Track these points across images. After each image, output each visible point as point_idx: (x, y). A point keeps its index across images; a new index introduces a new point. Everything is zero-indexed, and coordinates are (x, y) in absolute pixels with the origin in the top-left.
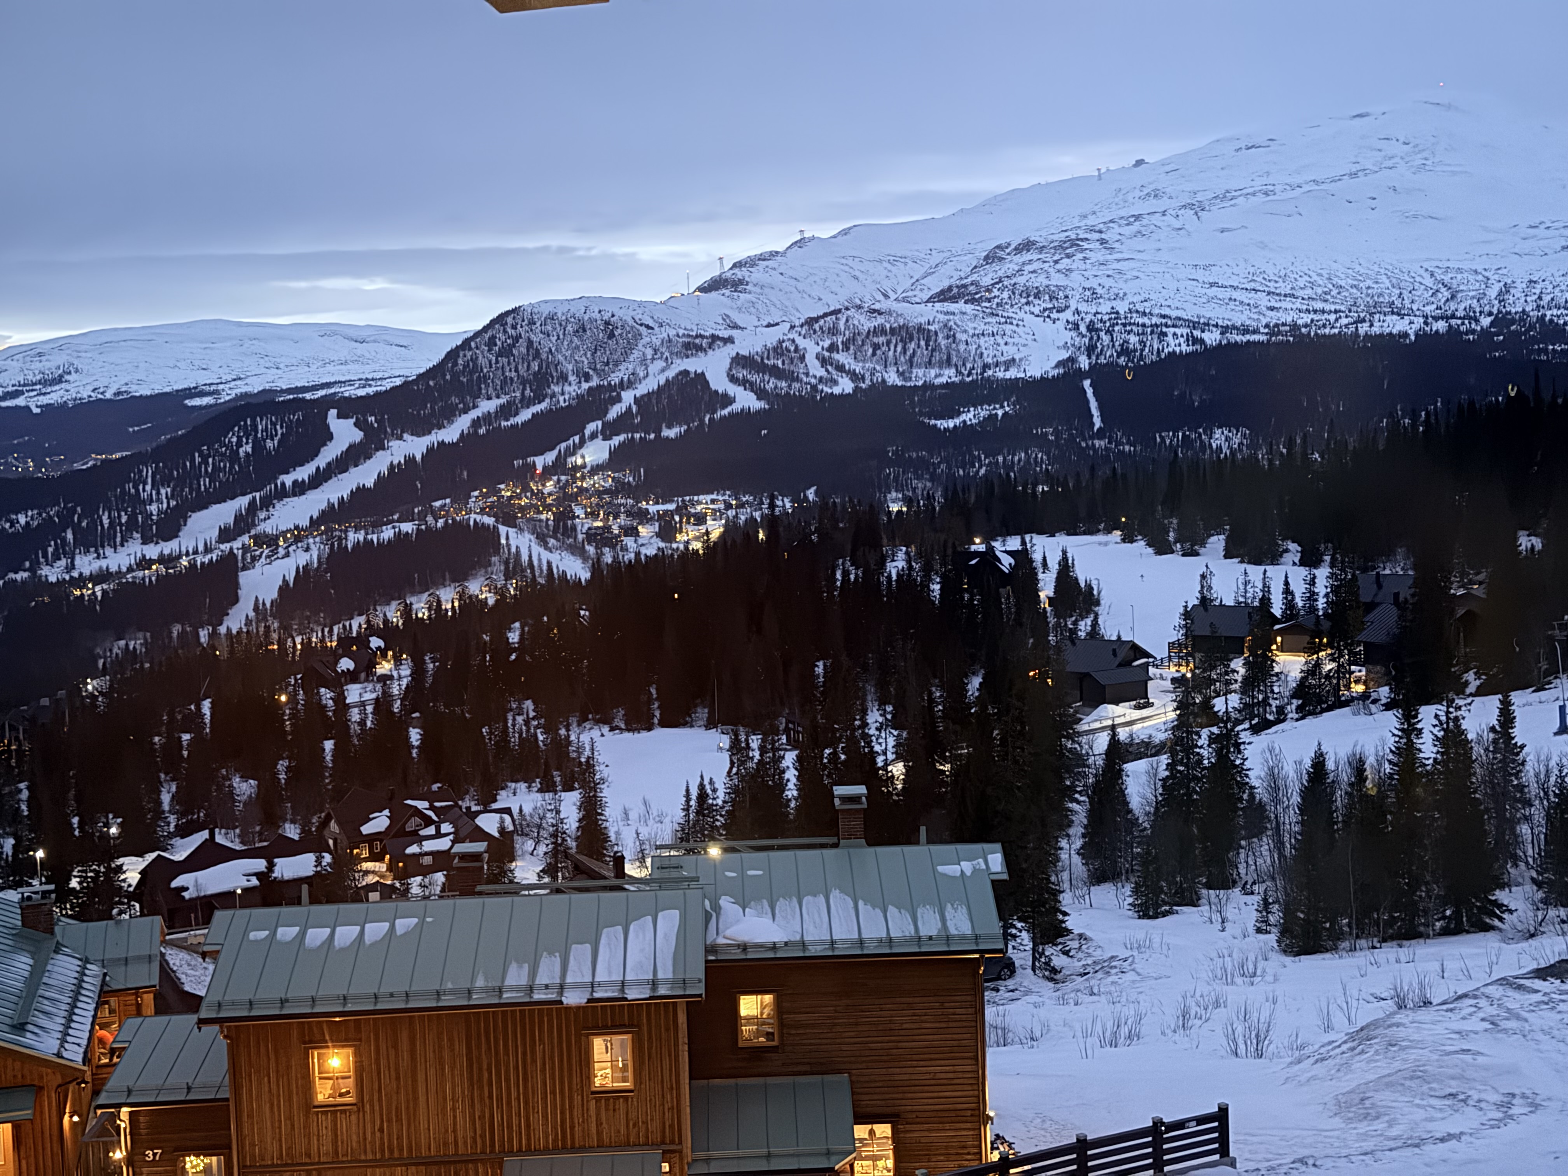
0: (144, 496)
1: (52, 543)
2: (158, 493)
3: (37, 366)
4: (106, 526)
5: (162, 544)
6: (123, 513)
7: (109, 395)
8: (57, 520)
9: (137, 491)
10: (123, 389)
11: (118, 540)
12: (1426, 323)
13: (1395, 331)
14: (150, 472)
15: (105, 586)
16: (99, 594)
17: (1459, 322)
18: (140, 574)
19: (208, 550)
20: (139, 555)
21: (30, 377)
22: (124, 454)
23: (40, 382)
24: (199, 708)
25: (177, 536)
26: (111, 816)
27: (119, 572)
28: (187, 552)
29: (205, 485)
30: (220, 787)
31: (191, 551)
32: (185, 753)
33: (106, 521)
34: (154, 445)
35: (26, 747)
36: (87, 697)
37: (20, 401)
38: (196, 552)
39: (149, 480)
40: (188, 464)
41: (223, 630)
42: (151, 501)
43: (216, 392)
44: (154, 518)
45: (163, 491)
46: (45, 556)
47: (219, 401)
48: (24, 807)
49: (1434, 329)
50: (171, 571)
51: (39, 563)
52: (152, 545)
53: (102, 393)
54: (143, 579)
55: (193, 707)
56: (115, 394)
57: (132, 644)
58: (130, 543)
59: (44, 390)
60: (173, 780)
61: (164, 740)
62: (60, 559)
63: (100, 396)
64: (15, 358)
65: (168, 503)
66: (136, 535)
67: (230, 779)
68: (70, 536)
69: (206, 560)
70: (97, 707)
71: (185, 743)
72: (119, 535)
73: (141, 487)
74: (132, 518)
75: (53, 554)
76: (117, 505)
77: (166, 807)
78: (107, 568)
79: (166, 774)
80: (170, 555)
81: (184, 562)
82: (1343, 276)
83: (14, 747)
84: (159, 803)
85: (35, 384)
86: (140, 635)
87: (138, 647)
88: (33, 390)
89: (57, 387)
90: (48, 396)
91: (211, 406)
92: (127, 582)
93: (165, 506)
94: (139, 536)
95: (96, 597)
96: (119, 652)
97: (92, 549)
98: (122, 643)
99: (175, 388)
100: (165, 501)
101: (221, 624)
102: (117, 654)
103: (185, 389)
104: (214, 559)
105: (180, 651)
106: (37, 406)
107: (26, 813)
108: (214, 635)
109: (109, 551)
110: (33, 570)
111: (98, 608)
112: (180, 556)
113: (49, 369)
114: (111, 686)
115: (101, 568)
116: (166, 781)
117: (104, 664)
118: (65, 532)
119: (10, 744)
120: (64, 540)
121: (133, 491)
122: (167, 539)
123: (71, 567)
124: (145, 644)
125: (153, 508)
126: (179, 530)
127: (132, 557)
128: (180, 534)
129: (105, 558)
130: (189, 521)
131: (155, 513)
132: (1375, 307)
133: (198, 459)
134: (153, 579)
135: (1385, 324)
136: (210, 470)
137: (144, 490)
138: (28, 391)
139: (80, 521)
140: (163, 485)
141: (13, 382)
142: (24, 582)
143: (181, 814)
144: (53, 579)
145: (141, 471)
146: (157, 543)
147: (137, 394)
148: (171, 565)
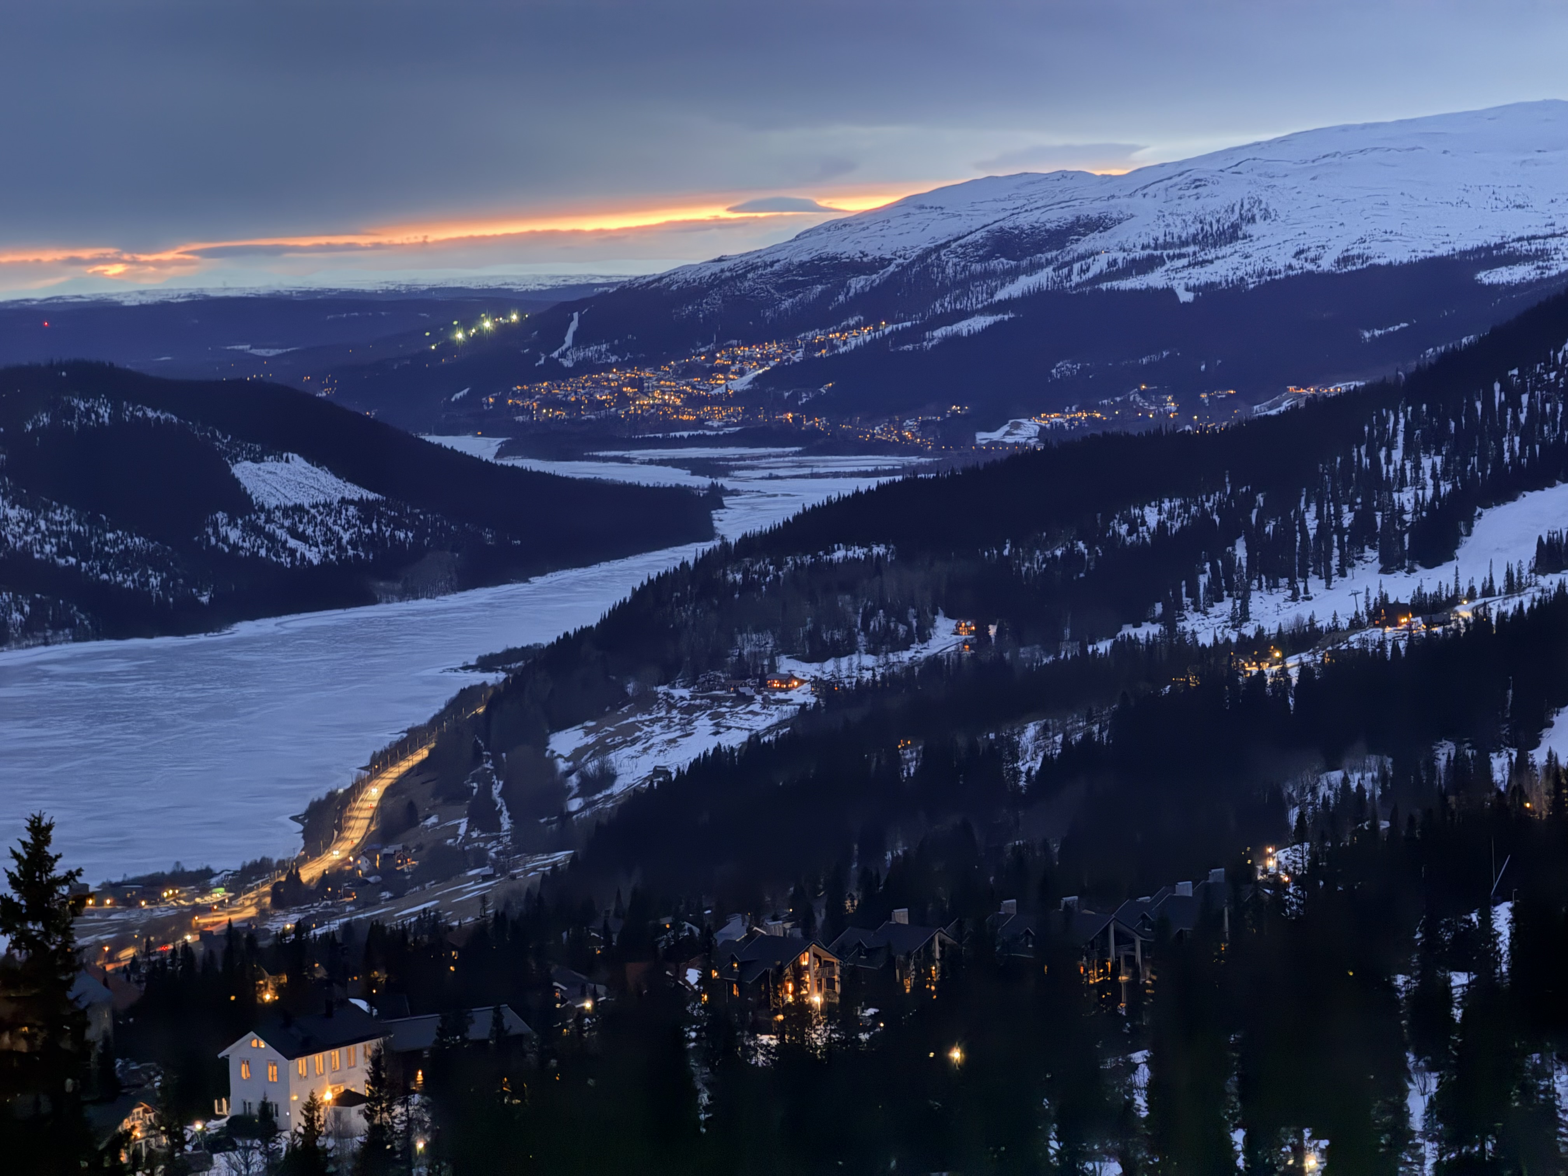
0: (1388, 471)
1: (1208, 566)
2: (1417, 467)
3: (1191, 206)
4: (1312, 533)
5: (1422, 573)
6: (1345, 508)
7: (1326, 264)
8: (1216, 518)
9: (1376, 462)
10: (1355, 252)
11: (1335, 562)
14: (1402, 421)
15: (1306, 658)
16: (1294, 674)
18: (1374, 634)
19: (1513, 586)
20: (1374, 595)
21: (1176, 231)
22: (1353, 384)
23: (1194, 240)
24: (1487, 920)
25: (1451, 558)
26: (1307, 1134)
27: (1334, 629)
28: (1472, 590)
29: (1511, 450)
30: (1528, 1091)
31: (1479, 590)
32: (1458, 1013)
33: (1311, 523)
34: (1413, 365)
35: (1148, 978)
36: (1266, 884)
37: (1156, 279)
38: (1488, 592)
39: (1400, 439)
40: (1479, 405)
41: (1539, 757)
42: (1402, 484)
43: (1543, 255)
44: (1408, 517)
45: (1426, 463)
46: (1193, 592)
47: (1547, 274)
48: (1140, 1101)
50: (1438, 630)
51: (1180, 607)
52: (1401, 575)
53: (1314, 260)
54: (1382, 644)
55: (1474, 917)
56: (1338, 262)
57: (1355, 779)
58: (1358, 570)
59: (1201, 256)
60: (1431, 1068)
61: (1415, 984)
62: (1220, 599)
63: (1310, 266)
64: (1150, 190)
65: (1436, 487)
66: (1371, 554)
67: (1550, 1076)
68: (1241, 551)
69: (1510, 607)
70: (1283, 905)
71: (1457, 993)
72: (1336, 552)
73: (1383, 454)
74: (1363, 519)
75: (1208, 590)
76: (1334, 492)
77: (1417, 1123)
78: (1311, 619)
79: (1419, 1057)
80: (1437, 596)
81: (1465, 611)
83: (1123, 978)
84: (1402, 1114)
85: (1184, 243)
86: (1372, 761)
87: (1368, 786)
88: (1181, 256)
89: (1227, 250)
90: (1210, 268)
91: (1530, 284)
92: (1350, 649)
93: (1429, 493)
94: (1376, 554)
95: (1289, 681)
96: (1329, 793)
97: (1283, 582)
98: (1336, 776)
99: (1460, 246)
100: (1430, 482)
101: (1536, 744)
102: (1326, 800)
103: (1479, 250)
104: (1526, 606)
105: (1452, 799)
106: (1187, 289)
107: (1144, 1114)
108: (1520, 768)
109: (1315, 585)
110: (1169, 620)
111: (1291, 701)
112: (1454, 600)
113: (1212, 213)
114: (1313, 863)
115: (1299, 619)
116: (1417, 1069)
117: (1301, 817)
118: (1233, 545)
119: (1116, 972)
120: (1230, 560)
121: (1366, 461)
122: (1431, 562)
123: (1241, 617)
124: (1383, 778)
125: (1406, 498)
126: (1456, 545)
127: (1361, 598)
128: (1458, 552)
129: (1310, 599)
130: (1479, 526)
131: (1408, 507)
133: (1499, 396)
134: (1402, 644)
136: (1523, 418)
137: (1389, 460)
138: (1171, 258)
139: (1261, 523)
140: (1427, 452)
141: (1145, 240)
142: (1152, 645)
143: (1447, 1142)
144: (1206, 639)
145: (1385, 421)
146: (1411, 571)
147: (1383, 262)
148: (1436, 618)
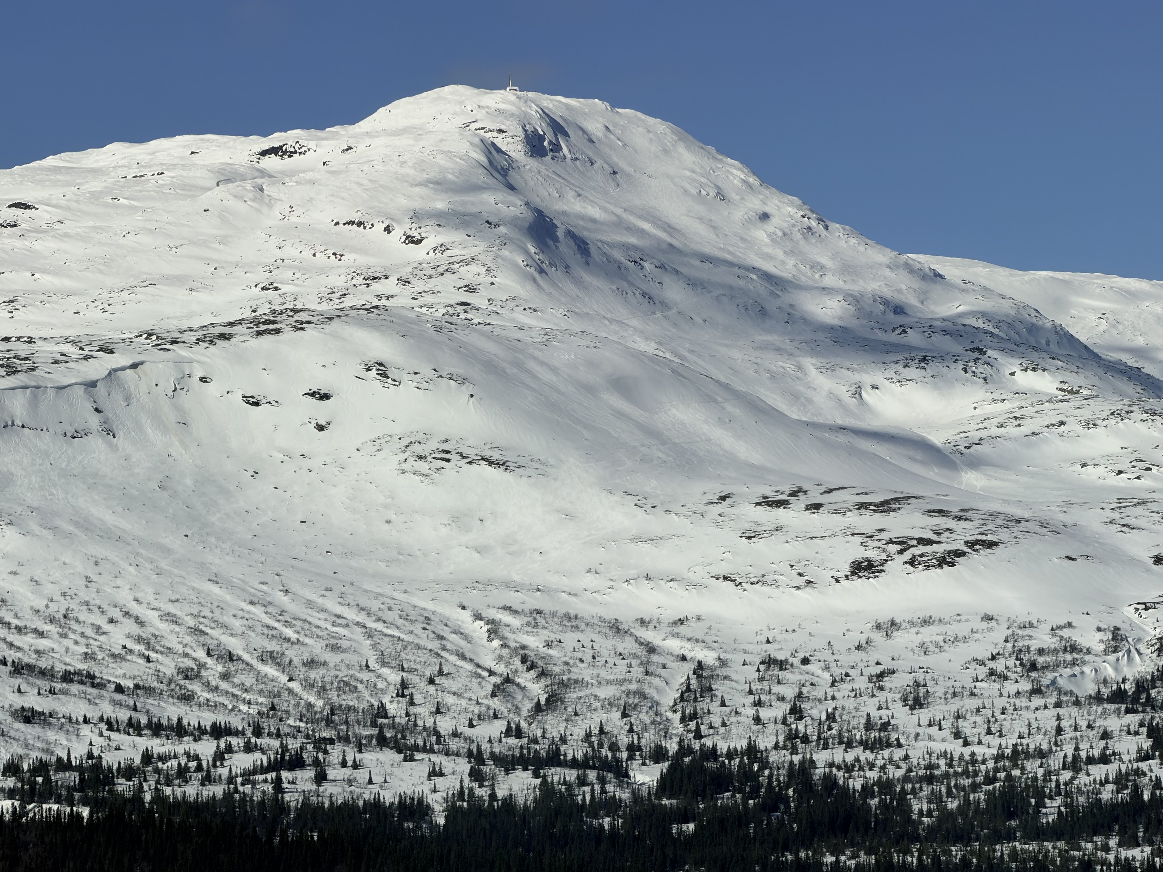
12: (476, 775)
13: (388, 797)
17: (571, 775)
49: (501, 793)
82: (237, 624)
132: (329, 722)
135: (362, 775)
